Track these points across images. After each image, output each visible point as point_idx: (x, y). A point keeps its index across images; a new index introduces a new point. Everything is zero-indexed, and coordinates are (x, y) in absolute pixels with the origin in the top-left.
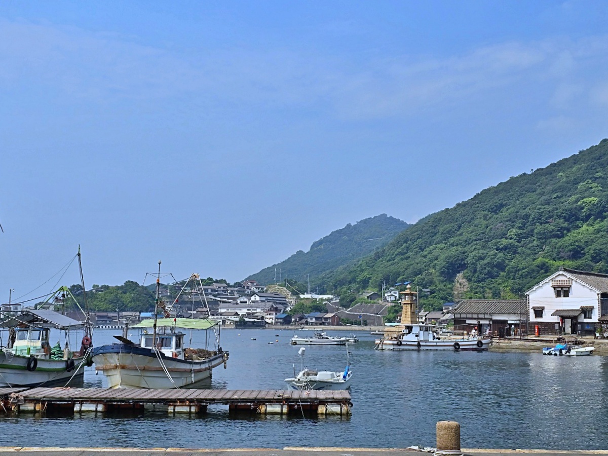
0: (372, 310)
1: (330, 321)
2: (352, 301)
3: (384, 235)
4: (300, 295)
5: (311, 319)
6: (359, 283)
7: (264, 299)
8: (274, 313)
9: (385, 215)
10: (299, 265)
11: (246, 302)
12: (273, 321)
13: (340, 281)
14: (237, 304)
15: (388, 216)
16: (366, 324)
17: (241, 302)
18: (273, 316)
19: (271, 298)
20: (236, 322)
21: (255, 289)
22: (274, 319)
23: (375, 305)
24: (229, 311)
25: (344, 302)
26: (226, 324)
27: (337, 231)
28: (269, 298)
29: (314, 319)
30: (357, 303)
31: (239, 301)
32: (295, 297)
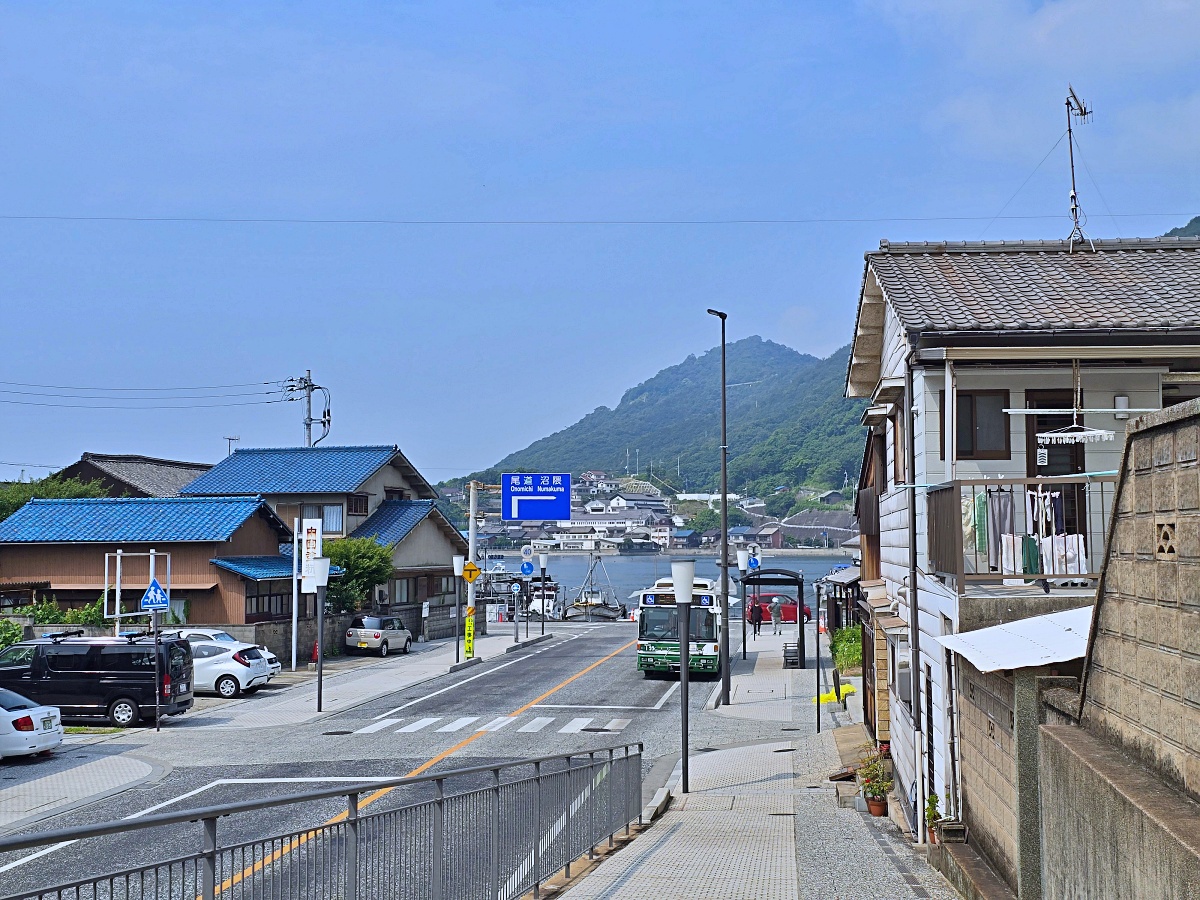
0: (834, 521)
1: (770, 540)
2: (789, 505)
3: (761, 375)
4: (678, 496)
5: (737, 537)
6: (788, 473)
7: (632, 504)
8: (668, 529)
9: (757, 338)
10: (608, 435)
11: (601, 510)
12: (667, 542)
13: (746, 470)
14: (585, 513)
15: (764, 340)
16: (831, 546)
17: (593, 510)
18: (667, 534)
19: (642, 503)
20: (619, 544)
21: (604, 485)
22: (668, 538)
23: (839, 512)
24: (576, 525)
25: (775, 508)
26: (601, 548)
27: (670, 368)
28: (639, 502)
29: (741, 538)
30: (800, 509)
31: (588, 508)
32: (669, 499)
